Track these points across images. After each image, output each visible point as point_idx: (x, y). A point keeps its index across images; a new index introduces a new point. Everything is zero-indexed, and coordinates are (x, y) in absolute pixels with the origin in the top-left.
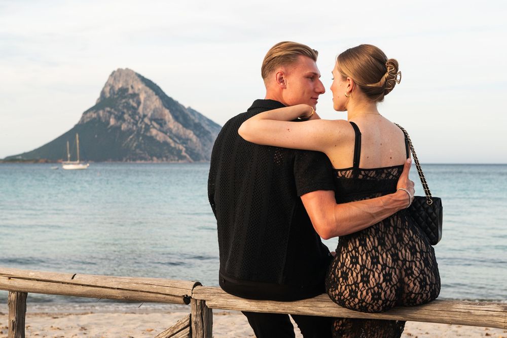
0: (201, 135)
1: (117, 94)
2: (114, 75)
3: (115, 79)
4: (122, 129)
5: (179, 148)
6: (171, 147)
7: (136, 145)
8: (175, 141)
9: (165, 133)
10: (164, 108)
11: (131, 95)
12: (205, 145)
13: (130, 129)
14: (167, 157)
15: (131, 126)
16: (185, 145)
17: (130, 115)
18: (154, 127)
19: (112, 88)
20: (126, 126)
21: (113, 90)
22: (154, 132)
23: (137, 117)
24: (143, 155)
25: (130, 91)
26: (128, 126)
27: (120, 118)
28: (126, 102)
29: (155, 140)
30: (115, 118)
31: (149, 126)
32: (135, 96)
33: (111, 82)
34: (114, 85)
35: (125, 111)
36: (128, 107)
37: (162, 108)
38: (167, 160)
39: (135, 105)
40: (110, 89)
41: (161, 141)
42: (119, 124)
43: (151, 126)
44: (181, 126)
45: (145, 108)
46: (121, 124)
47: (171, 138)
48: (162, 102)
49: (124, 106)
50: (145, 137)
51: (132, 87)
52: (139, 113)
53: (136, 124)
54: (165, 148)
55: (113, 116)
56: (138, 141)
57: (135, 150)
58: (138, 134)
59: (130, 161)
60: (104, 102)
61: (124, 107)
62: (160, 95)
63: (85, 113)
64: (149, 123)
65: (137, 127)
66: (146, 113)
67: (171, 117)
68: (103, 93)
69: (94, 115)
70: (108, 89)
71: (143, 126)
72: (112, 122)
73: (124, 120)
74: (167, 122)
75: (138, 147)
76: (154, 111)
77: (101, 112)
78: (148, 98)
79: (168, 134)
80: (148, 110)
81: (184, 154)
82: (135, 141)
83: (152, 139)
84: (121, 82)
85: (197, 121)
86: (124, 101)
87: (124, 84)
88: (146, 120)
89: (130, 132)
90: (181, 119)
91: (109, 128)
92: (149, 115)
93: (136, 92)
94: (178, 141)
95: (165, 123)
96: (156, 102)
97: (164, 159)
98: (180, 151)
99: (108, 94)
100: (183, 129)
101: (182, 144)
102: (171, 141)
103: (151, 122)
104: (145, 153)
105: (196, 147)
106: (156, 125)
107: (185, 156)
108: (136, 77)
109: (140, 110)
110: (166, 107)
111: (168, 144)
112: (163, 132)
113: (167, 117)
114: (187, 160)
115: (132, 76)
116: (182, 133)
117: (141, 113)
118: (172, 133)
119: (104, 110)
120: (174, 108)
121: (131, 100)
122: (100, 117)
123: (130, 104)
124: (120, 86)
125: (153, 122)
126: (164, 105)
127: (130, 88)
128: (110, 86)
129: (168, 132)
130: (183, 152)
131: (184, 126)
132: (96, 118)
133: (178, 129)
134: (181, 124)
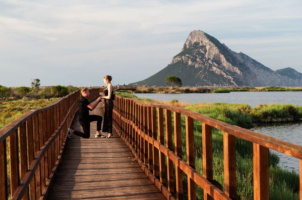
0: (244, 70)
1: (193, 46)
2: (191, 35)
3: (192, 37)
4: (196, 67)
5: (229, 78)
6: (224, 77)
7: (204, 76)
8: (227, 74)
9: (221, 69)
10: (221, 54)
11: (201, 46)
12: (246, 76)
13: (200, 67)
14: (222, 84)
15: (200, 65)
16: (233, 76)
17: (200, 59)
18: (215, 66)
19: (190, 42)
20: (198, 65)
21: (191, 44)
22: (214, 69)
23: (205, 60)
24: (208, 83)
25: (201, 44)
26: (199, 65)
27: (194, 60)
29: (215, 73)
30: (191, 60)
31: (212, 65)
32: (203, 47)
33: (190, 38)
34: (191, 40)
35: (197, 56)
36: (199, 53)
38: (222, 86)
39: (203, 52)
40: (189, 43)
41: (219, 74)
42: (194, 64)
43: (213, 65)
44: (231, 65)
45: (209, 55)
47: (224, 72)
48: (220, 50)
50: (209, 71)
51: (202, 42)
52: (205, 57)
53: (203, 63)
54: (221, 78)
55: (190, 59)
57: (203, 80)
58: (205, 70)
60: (186, 51)
61: (196, 54)
62: (219, 46)
63: (175, 57)
64: (212, 64)
65: (204, 65)
66: (210, 57)
67: (225, 59)
68: (185, 45)
69: (179, 59)
70: (187, 44)
71: (208, 65)
72: (190, 63)
73: (197, 62)
74: (222, 63)
76: (214, 56)
77: (183, 57)
78: (211, 48)
79: (223, 70)
80: (211, 55)
81: (232, 81)
82: (203, 74)
83: (213, 72)
84: (195, 39)
85: (242, 61)
86: (197, 50)
87: (197, 40)
88: (210, 62)
89: (200, 69)
90: (231, 60)
91: (188, 67)
92: (212, 58)
93: (204, 45)
94: (229, 74)
95: (221, 63)
96: (215, 51)
97: (220, 85)
98: (230, 80)
99: (188, 46)
100: (232, 67)
101: (231, 76)
102: (225, 74)
103: (213, 63)
104: (209, 81)
105: (240, 77)
106: (215, 64)
107: (233, 83)
108: (204, 36)
109: (206, 56)
110: (222, 54)
111: (222, 76)
112: (220, 68)
113: (222, 59)
114: (234, 85)
115: (202, 35)
116: (231, 69)
117: (207, 57)
118: (225, 69)
119: (185, 56)
120: (227, 54)
121: (201, 50)
122: (183, 60)
123: (200, 52)
124: (195, 41)
125: (214, 63)
126: (220, 52)
127: (200, 42)
128: (189, 41)
129: (223, 69)
130: (232, 80)
131: (232, 65)
132: (180, 61)
133: (229, 67)
134: (231, 63)
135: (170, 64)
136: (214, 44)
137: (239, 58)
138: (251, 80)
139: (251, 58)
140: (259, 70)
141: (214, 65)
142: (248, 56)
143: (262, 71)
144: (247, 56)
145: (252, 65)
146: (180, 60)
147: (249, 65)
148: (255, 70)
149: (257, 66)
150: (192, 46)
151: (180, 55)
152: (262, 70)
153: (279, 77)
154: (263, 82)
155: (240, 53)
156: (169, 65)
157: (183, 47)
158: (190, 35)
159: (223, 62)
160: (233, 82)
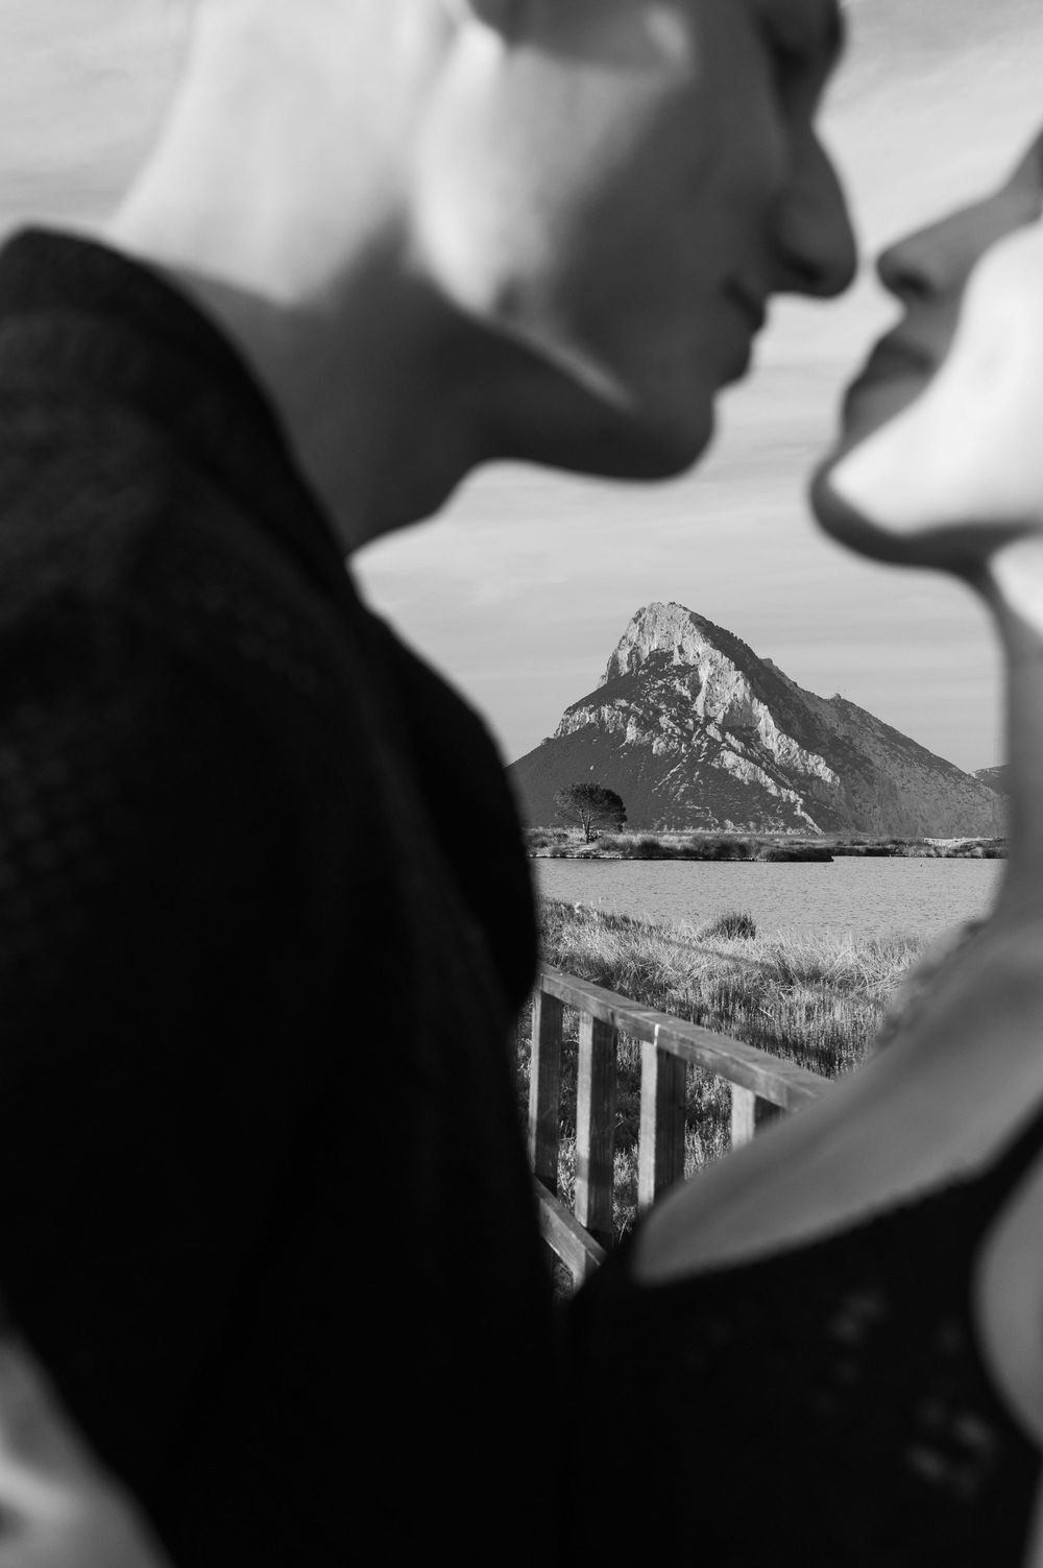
0: (847, 767)
1: (648, 663)
2: (641, 620)
3: (641, 629)
4: (654, 751)
5: (788, 797)
6: (769, 795)
7: (686, 789)
8: (780, 784)
9: (758, 763)
10: (756, 700)
11: (678, 667)
12: (854, 792)
13: (673, 750)
14: (759, 822)
15: (676, 745)
16: (802, 792)
17: (672, 718)
18: (731, 748)
19: (635, 652)
20: (662, 744)
21: (638, 657)
22: (730, 759)
23: (691, 722)
24: (700, 814)
25: (677, 660)
26: (667, 744)
27: (648, 724)
28: (665, 686)
29: (732, 777)
30: (638, 725)
31: (719, 744)
32: (688, 670)
33: (634, 635)
34: (640, 643)
35: (663, 706)
36: (670, 697)
37: (751, 700)
38: (758, 828)
39: (686, 693)
40: (630, 655)
41: (746, 783)
42: (646, 738)
43: (724, 745)
44: (795, 746)
45: (708, 702)
46: (652, 740)
47: (769, 773)
48: (752, 685)
49: (660, 695)
50: (707, 770)
51: (681, 651)
52: (695, 712)
53: (686, 738)
54: (755, 798)
55: (632, 720)
56: (691, 782)
57: (681, 803)
58: (692, 764)
59: (669, 829)
60: (617, 686)
61: (659, 698)
62: (750, 668)
63: (571, 710)
64: (719, 739)
65: (689, 746)
66: (711, 714)
67: (771, 722)
68: (614, 663)
69: (591, 718)
70: (623, 656)
71: (705, 745)
72: (631, 733)
73: (660, 730)
74: (763, 737)
75: (690, 794)
76: (731, 707)
77: (605, 710)
78: (717, 675)
79: (764, 765)
80: (718, 705)
81: (799, 812)
82: (682, 781)
83: (724, 775)
84: (656, 637)
85: (840, 733)
86: (660, 682)
87: (664, 643)
88: (712, 731)
89: (671, 758)
90: (797, 727)
91: (623, 749)
92: (720, 717)
93: (691, 661)
94: (787, 782)
95: (758, 738)
96: (734, 687)
97: (752, 824)
98: (793, 806)
99: (625, 665)
100: (801, 754)
101: (797, 789)
102: (770, 781)
103: (723, 734)
104: (707, 811)
105: (833, 796)
106: (735, 743)
107: (804, 819)
108: (692, 626)
109: (699, 706)
110: (761, 700)
111: (763, 789)
112: (751, 759)
113: (762, 723)
114: (807, 828)
115: (682, 624)
116: (798, 763)
117: (700, 713)
118: (773, 761)
119: (613, 706)
120: (781, 701)
121: (676, 682)
122: (602, 723)
123: (674, 691)
124: (654, 646)
125: (728, 736)
126: (755, 693)
127: (676, 651)
128: (630, 644)
129: (763, 759)
130: (798, 808)
131: (803, 745)
132: (594, 724)
133: (789, 753)
134: (796, 741)
135: (552, 737)
136: (732, 659)
137: (831, 720)
138: (875, 807)
139: (876, 720)
140: (907, 769)
141: (729, 745)
142: (863, 711)
143: (920, 771)
144: (862, 713)
145: (879, 747)
146: (593, 721)
147: (868, 747)
148: (892, 770)
149: (901, 752)
150: (644, 668)
151: (595, 700)
152: (919, 769)
153: (988, 800)
154: (922, 817)
155: (833, 700)
156: (548, 740)
157: (604, 669)
158: (635, 620)
159: (767, 735)
160: (803, 814)
